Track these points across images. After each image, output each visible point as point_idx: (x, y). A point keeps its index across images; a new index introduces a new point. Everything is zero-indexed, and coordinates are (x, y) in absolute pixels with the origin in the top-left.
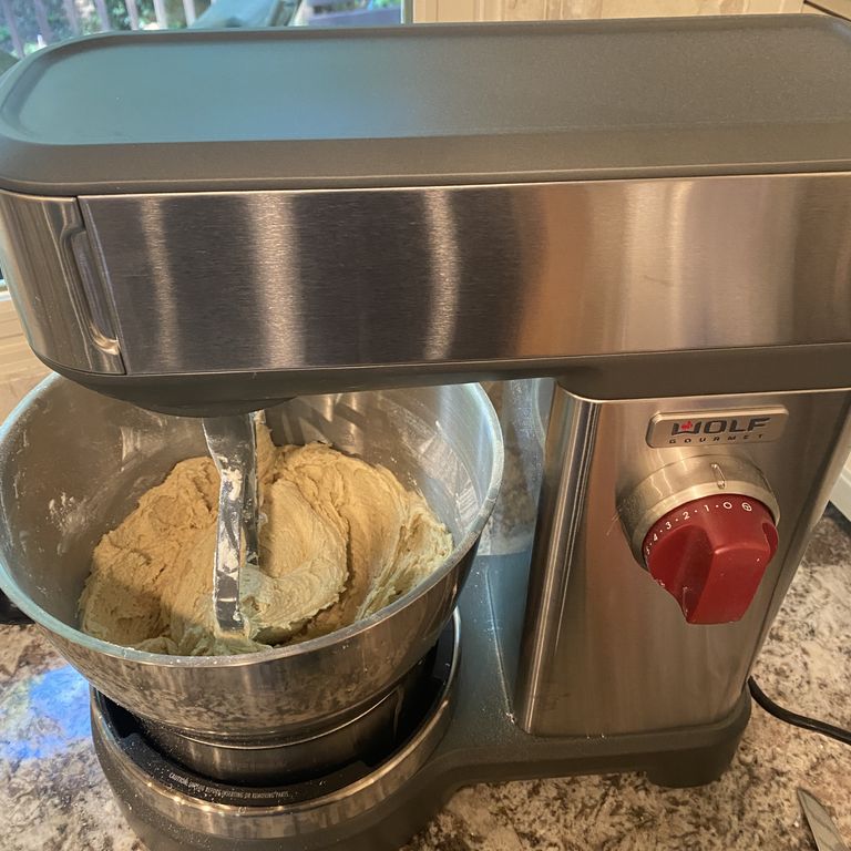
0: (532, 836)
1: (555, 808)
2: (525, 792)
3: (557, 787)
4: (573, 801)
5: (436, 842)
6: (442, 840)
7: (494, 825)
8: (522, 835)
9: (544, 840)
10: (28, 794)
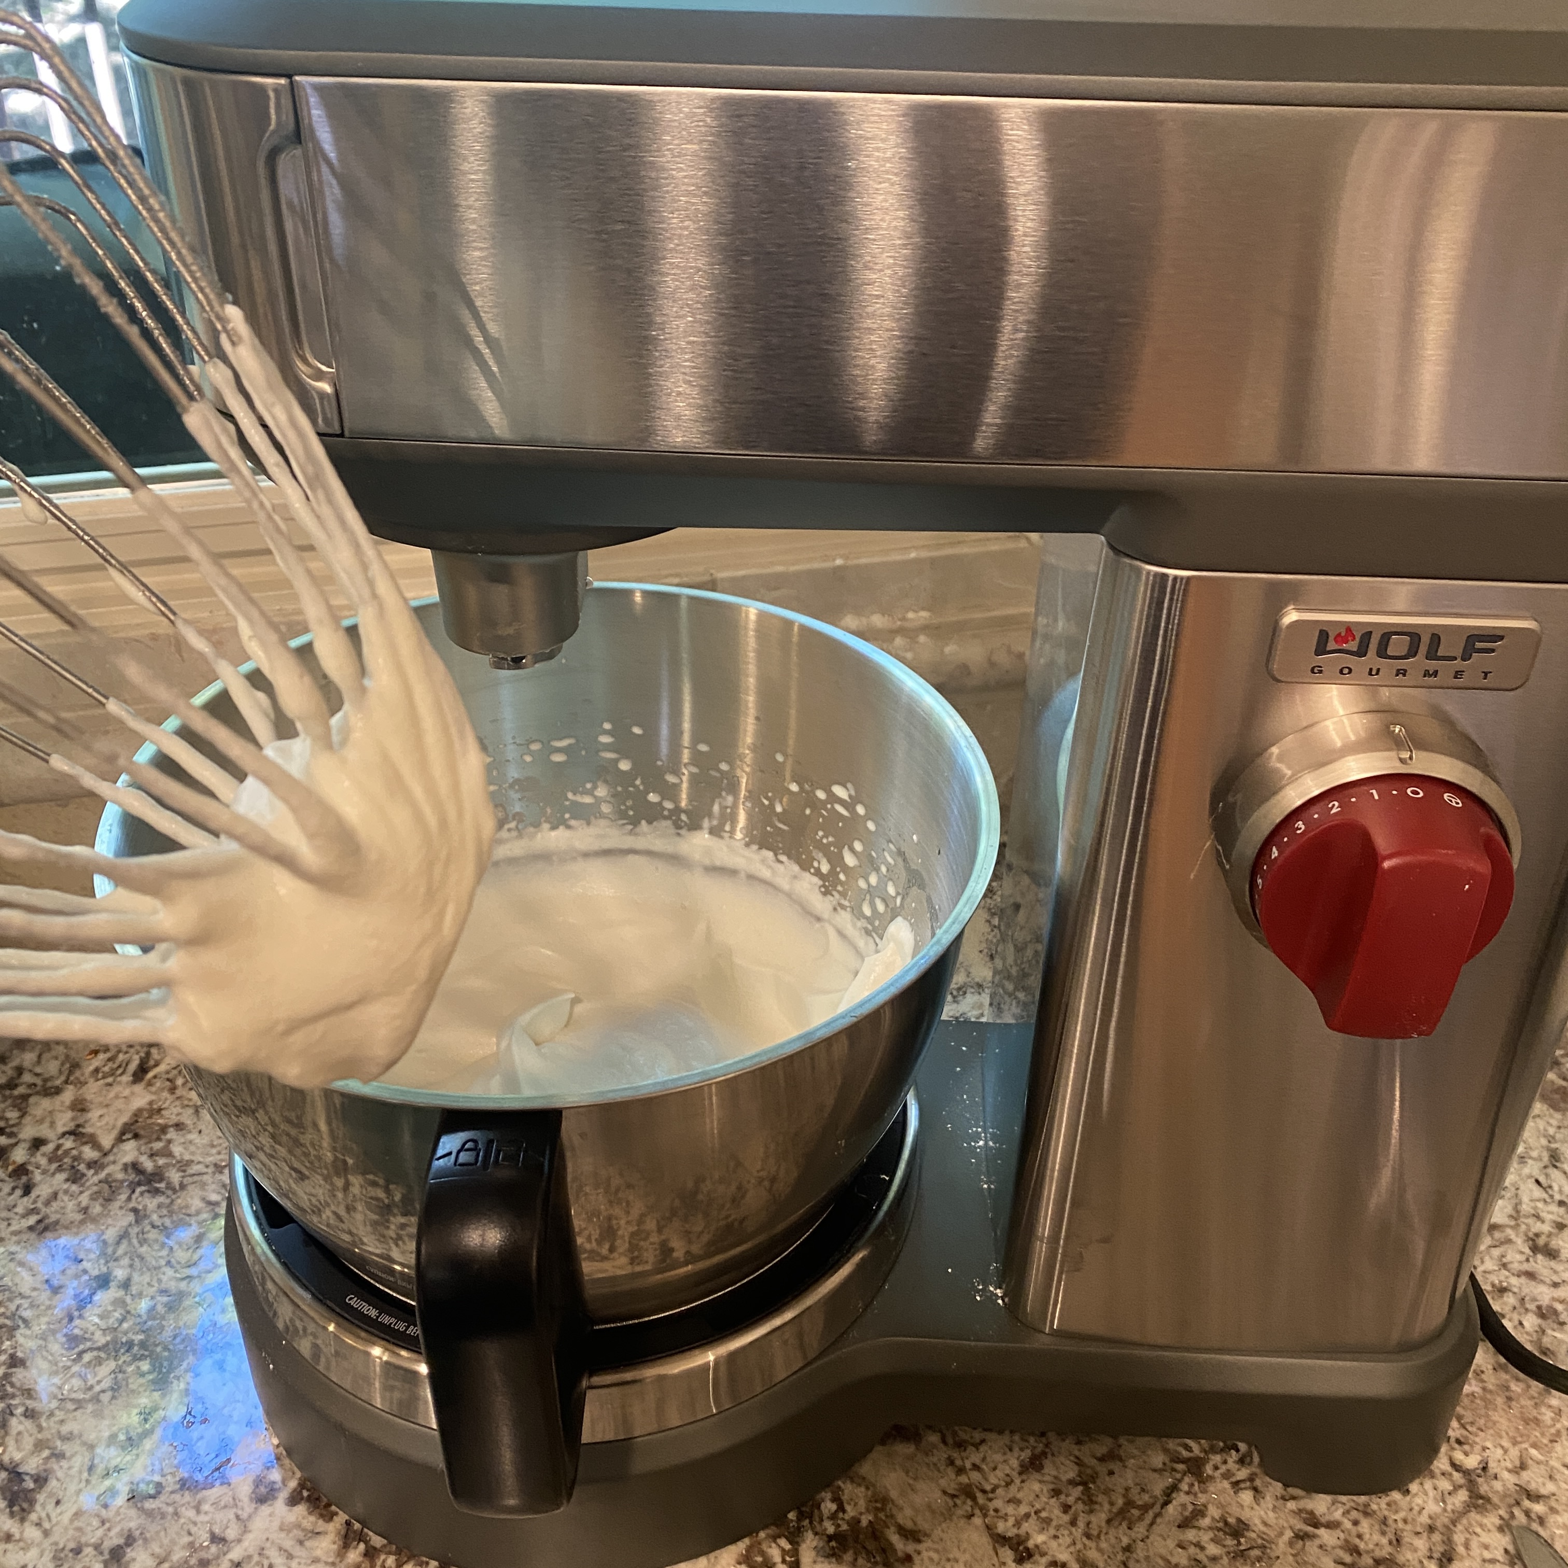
0: (1019, 1544)
1: (1071, 1500)
2: (1015, 1463)
3: (1079, 1462)
4: (1107, 1492)
5: (831, 1530)
6: (845, 1527)
7: (947, 1515)
8: (1001, 1540)
9: (1043, 1554)
10: (99, 1349)
